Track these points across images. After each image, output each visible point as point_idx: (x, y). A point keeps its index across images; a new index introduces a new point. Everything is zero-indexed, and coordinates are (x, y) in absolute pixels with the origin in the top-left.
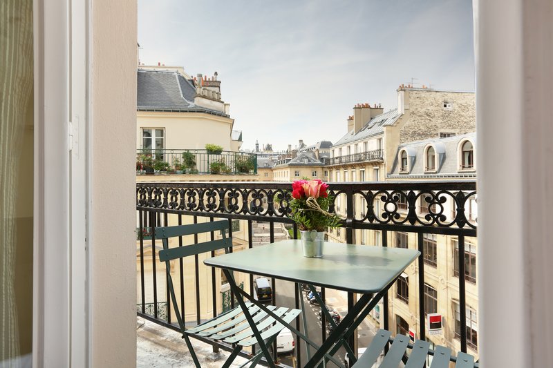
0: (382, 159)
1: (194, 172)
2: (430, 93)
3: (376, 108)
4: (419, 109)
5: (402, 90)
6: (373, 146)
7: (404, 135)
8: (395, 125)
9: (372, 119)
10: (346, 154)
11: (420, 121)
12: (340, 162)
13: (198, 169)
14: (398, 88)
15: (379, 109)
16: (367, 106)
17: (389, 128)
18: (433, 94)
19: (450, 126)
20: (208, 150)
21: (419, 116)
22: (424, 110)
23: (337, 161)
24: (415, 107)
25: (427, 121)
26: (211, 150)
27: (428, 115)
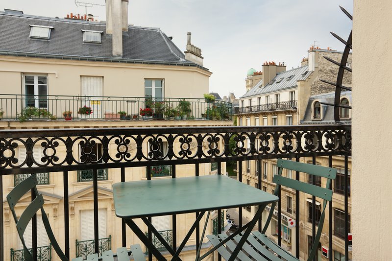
0: (296, 108)
1: (193, 119)
2: (334, 54)
3: (280, 66)
4: (326, 67)
5: (313, 51)
6: (285, 97)
7: (314, 88)
8: (307, 80)
9: (277, 75)
10: (257, 105)
11: (326, 77)
12: (251, 110)
13: (194, 115)
14: (309, 49)
15: (282, 66)
16: (273, 64)
17: (302, 83)
18: (337, 54)
19: (349, 81)
20: (206, 98)
21: (325, 73)
22: (329, 68)
23: (247, 110)
24: (322, 66)
25: (331, 77)
26: (210, 99)
27: (332, 73)
